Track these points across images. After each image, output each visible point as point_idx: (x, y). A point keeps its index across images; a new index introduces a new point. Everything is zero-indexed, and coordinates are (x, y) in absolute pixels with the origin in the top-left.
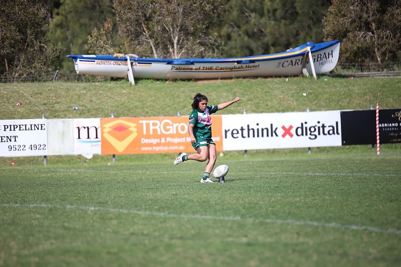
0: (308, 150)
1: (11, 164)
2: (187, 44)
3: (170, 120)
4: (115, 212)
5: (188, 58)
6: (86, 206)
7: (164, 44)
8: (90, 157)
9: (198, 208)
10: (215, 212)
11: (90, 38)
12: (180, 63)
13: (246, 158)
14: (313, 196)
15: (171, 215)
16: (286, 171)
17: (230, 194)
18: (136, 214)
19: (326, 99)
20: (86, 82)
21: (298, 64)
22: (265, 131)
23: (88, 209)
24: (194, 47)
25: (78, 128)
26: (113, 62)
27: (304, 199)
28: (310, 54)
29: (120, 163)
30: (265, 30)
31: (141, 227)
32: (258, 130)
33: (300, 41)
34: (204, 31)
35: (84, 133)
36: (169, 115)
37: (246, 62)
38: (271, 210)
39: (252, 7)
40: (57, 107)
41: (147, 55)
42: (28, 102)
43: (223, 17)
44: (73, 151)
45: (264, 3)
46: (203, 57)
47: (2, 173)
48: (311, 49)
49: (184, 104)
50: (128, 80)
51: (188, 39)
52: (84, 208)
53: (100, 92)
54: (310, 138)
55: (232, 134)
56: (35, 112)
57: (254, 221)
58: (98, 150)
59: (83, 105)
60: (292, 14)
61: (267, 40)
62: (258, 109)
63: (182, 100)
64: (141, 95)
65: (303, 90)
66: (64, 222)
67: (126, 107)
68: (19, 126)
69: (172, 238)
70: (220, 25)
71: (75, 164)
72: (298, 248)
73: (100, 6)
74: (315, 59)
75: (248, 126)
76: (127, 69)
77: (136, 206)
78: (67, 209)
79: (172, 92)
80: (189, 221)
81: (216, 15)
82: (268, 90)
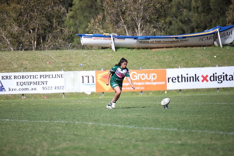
0: (217, 89)
1: (44, 98)
2: (146, 27)
3: (136, 72)
4: (103, 125)
5: (146, 36)
6: (87, 122)
7: (133, 28)
8: (89, 93)
9: (152, 124)
10: (162, 126)
11: (89, 24)
12: (141, 39)
13: (180, 94)
14: (220, 116)
15: (137, 128)
16: (204, 102)
17: (171, 115)
18: (116, 126)
19: (228, 59)
20: (87, 50)
21: (211, 39)
22: (192, 78)
23: (88, 124)
24: (150, 29)
25: (83, 76)
26: (102, 38)
27: (215, 118)
28: (218, 33)
29: (107, 97)
30: (192, 19)
31: (119, 134)
32: (187, 77)
33: (213, 25)
34: (156, 20)
35: (86, 79)
36: (135, 69)
37: (180, 38)
38: (195, 125)
39: (184, 6)
40: (70, 64)
41: (123, 34)
42: (54, 61)
43: (167, 11)
44: (80, 90)
45: (191, 3)
46: (155, 35)
47: (39, 103)
48: (219, 30)
49: (144, 63)
50: (111, 48)
51: (146, 25)
52: (86, 123)
53: (95, 55)
54: (218, 82)
55: (172, 80)
56: (58, 68)
57: (185, 131)
58: (94, 90)
59: (85, 63)
60: (208, 9)
61: (193, 25)
62: (187, 65)
63: (143, 60)
64: (119, 57)
65: (214, 54)
66: (74, 131)
67: (110, 64)
68: (48, 76)
69: (137, 141)
70: (165, 16)
71: (80, 97)
72: (211, 147)
73: (95, 6)
74: (221, 36)
75: (182, 75)
76: (111, 42)
77: (116, 122)
78: (76, 124)
79: (137, 56)
80: (146, 131)
81: (163, 10)
82: (193, 54)
